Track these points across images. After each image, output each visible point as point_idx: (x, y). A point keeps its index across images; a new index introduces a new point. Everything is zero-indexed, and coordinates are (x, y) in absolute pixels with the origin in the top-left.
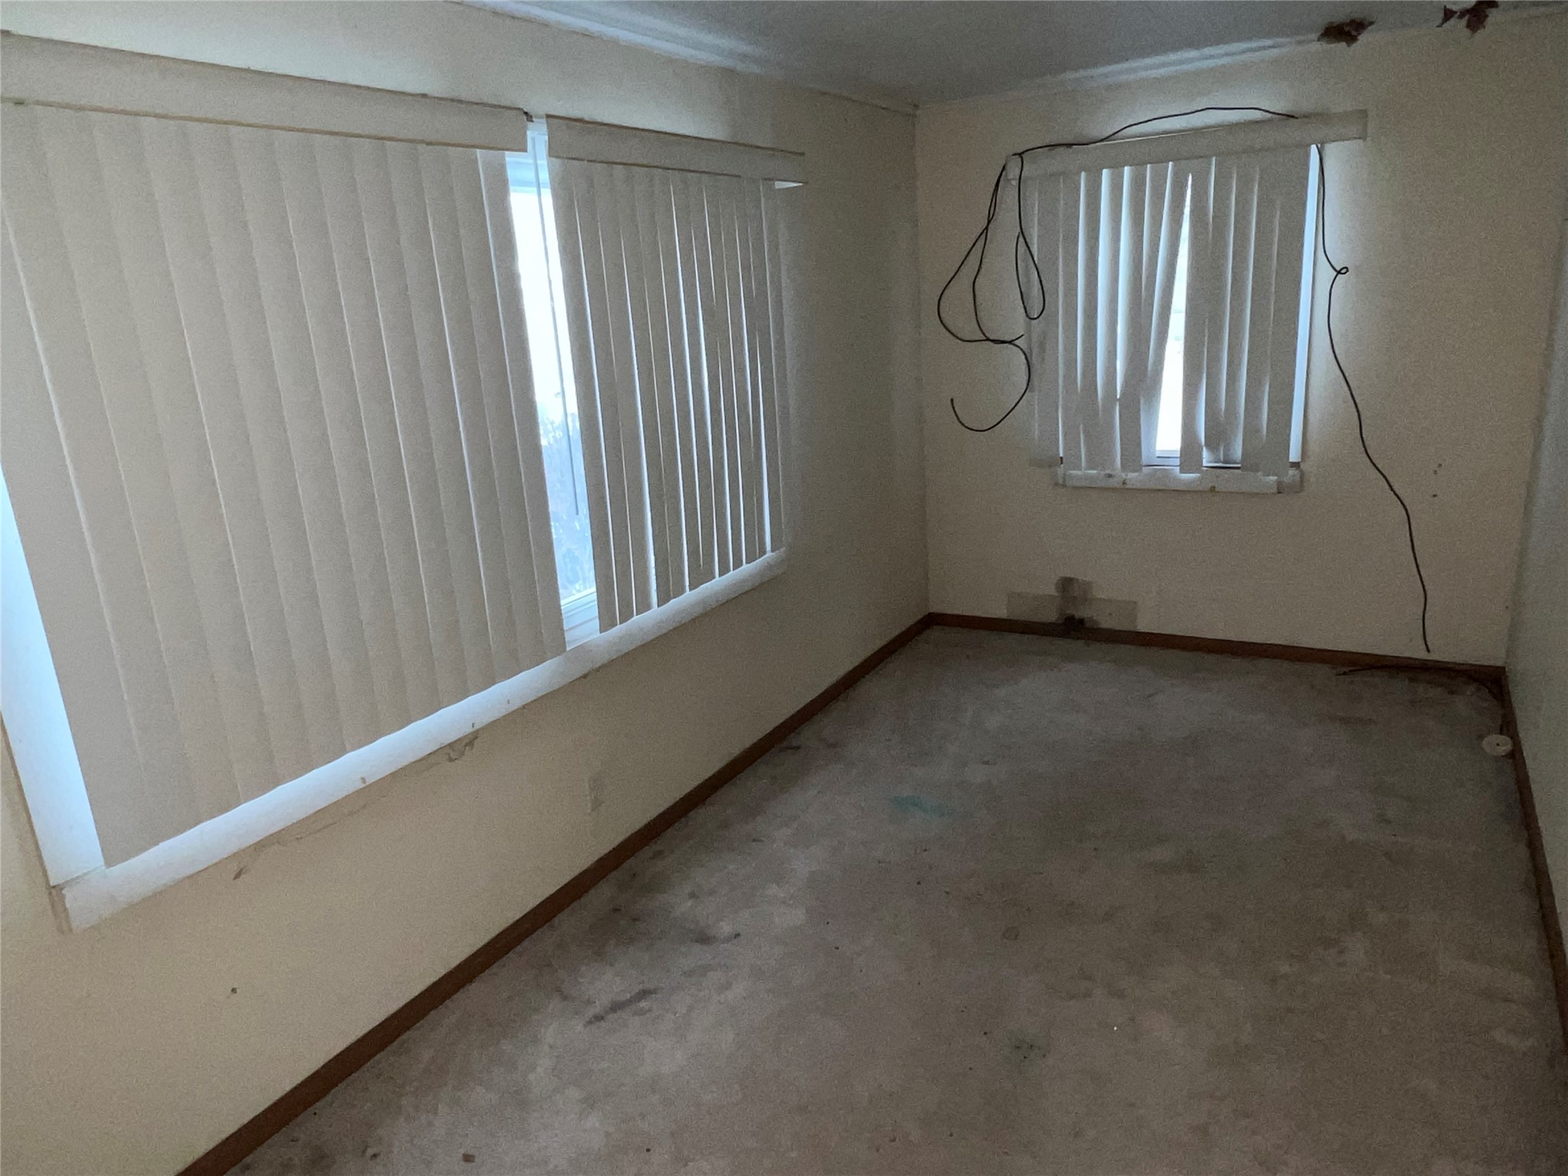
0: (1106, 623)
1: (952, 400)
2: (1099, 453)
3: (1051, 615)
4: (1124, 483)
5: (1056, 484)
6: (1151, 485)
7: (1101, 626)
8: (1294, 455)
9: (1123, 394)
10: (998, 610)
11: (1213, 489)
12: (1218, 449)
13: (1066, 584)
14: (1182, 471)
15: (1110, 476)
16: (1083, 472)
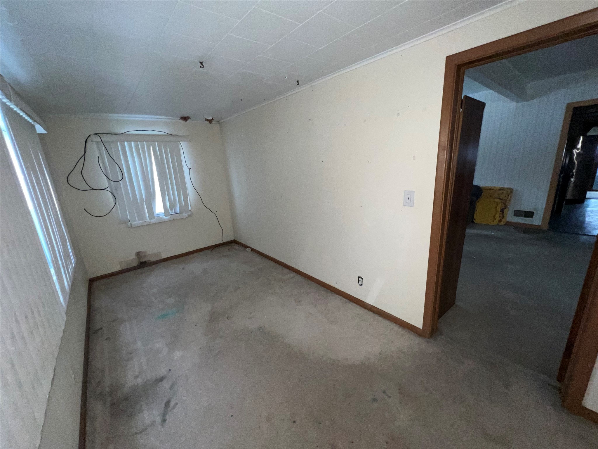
0: (153, 259)
1: (85, 209)
2: (141, 216)
3: (135, 264)
4: (150, 223)
5: (129, 228)
6: (159, 221)
7: (152, 261)
8: (190, 209)
9: (145, 200)
10: (117, 268)
11: (174, 219)
12: (172, 209)
13: (138, 254)
14: (165, 217)
15: (145, 222)
16: (137, 222)
